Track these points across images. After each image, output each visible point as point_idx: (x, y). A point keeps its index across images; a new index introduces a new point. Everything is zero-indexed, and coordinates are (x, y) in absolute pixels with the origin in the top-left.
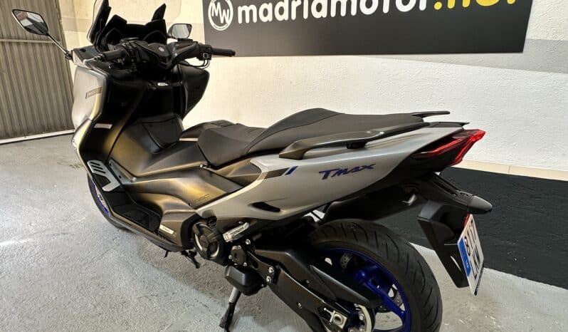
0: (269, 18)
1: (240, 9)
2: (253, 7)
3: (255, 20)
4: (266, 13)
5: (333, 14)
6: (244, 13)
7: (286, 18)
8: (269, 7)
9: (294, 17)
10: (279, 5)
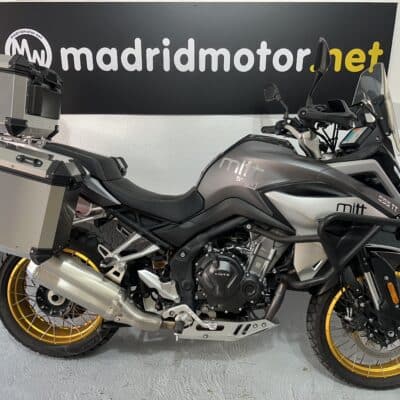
0: (113, 66)
1: (64, 52)
2: (86, 51)
3: (90, 67)
4: (107, 59)
5: (202, 68)
6: (71, 57)
7: (140, 69)
8: (113, 53)
9: (150, 67)
10: (127, 52)
